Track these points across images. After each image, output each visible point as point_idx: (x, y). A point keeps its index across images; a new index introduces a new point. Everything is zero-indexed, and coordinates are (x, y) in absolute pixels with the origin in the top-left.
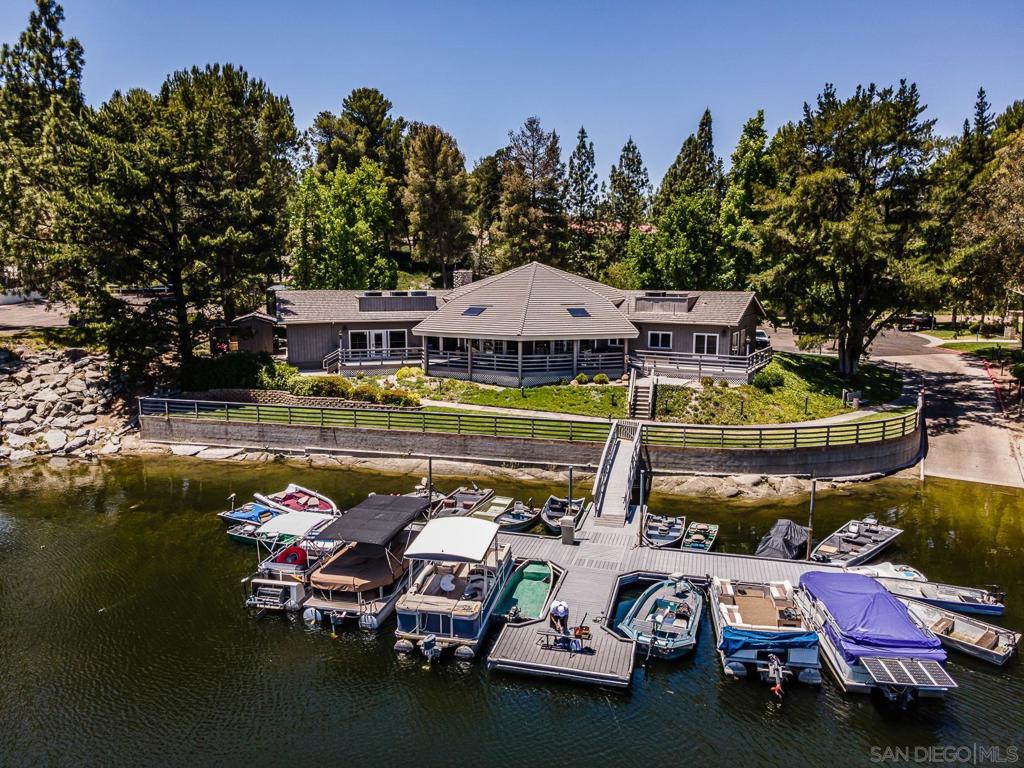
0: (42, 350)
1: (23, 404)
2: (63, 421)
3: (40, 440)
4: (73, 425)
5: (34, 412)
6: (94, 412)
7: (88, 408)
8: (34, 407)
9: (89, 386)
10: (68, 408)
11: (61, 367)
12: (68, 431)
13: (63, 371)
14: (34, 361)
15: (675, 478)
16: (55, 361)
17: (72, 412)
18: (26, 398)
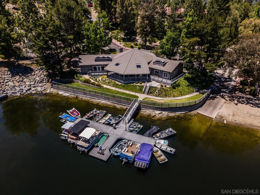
0: (36, 67)
1: (34, 81)
2: (40, 85)
3: (37, 89)
4: (42, 85)
5: (36, 82)
6: (46, 82)
7: (45, 81)
8: (35, 81)
9: (45, 76)
10: (41, 82)
11: (40, 71)
12: (41, 87)
13: (40, 73)
14: (35, 70)
15: (145, 110)
16: (39, 70)
17: (42, 82)
18: (34, 79)
